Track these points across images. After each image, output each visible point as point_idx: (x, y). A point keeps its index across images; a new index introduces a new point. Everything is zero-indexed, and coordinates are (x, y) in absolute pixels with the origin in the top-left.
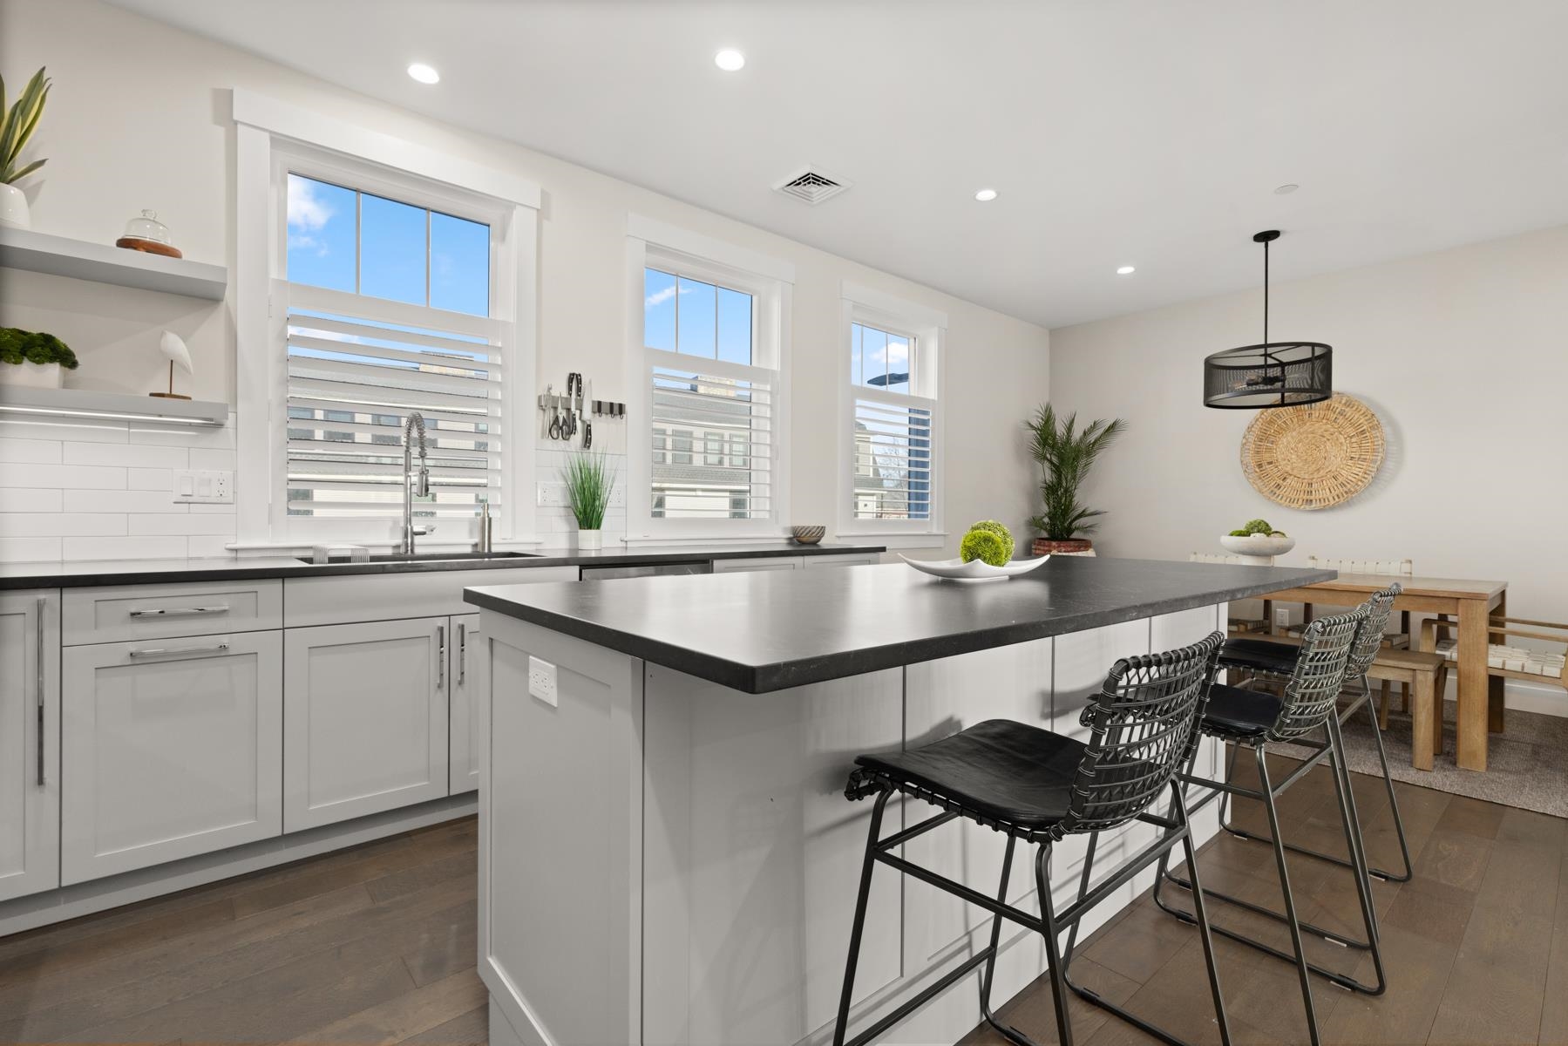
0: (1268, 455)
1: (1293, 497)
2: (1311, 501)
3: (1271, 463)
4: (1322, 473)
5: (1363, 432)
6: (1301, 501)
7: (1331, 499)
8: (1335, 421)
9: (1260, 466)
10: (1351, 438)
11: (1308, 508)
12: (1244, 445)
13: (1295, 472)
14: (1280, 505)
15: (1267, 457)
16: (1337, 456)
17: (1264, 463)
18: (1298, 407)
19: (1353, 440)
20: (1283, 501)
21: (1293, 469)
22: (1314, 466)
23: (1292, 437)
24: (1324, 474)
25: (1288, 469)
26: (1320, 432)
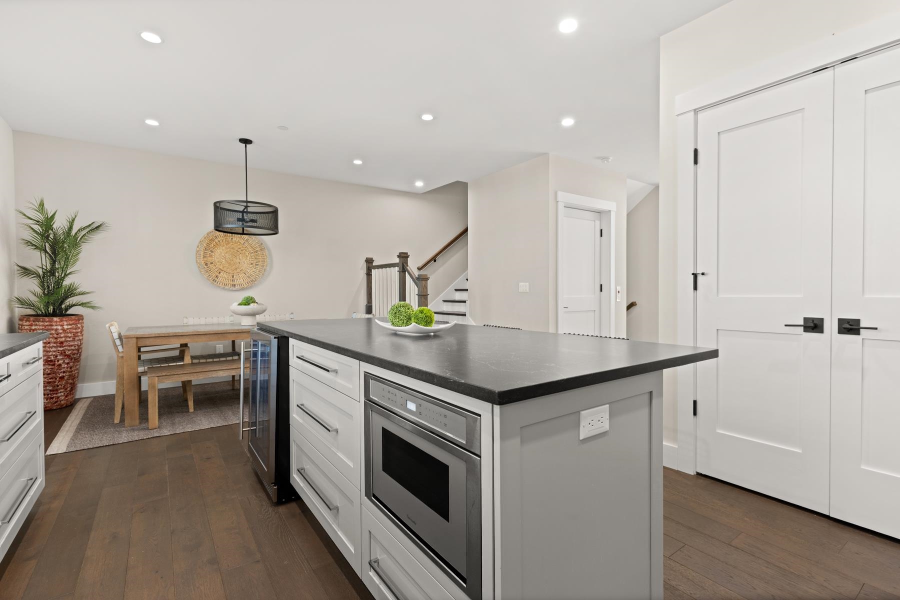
0: (210, 258)
1: (226, 283)
2: (235, 285)
3: (212, 263)
4: (238, 270)
5: (256, 252)
6: (229, 285)
7: (244, 284)
8: (243, 244)
9: (206, 264)
10: (251, 253)
11: (234, 289)
12: (197, 251)
13: (225, 269)
14: (220, 287)
15: (209, 260)
16: (245, 262)
17: (209, 263)
18: (226, 234)
19: (252, 255)
20: (220, 285)
21: (223, 267)
22: (234, 266)
23: (223, 250)
24: (239, 271)
25: (221, 267)
26: (236, 249)
